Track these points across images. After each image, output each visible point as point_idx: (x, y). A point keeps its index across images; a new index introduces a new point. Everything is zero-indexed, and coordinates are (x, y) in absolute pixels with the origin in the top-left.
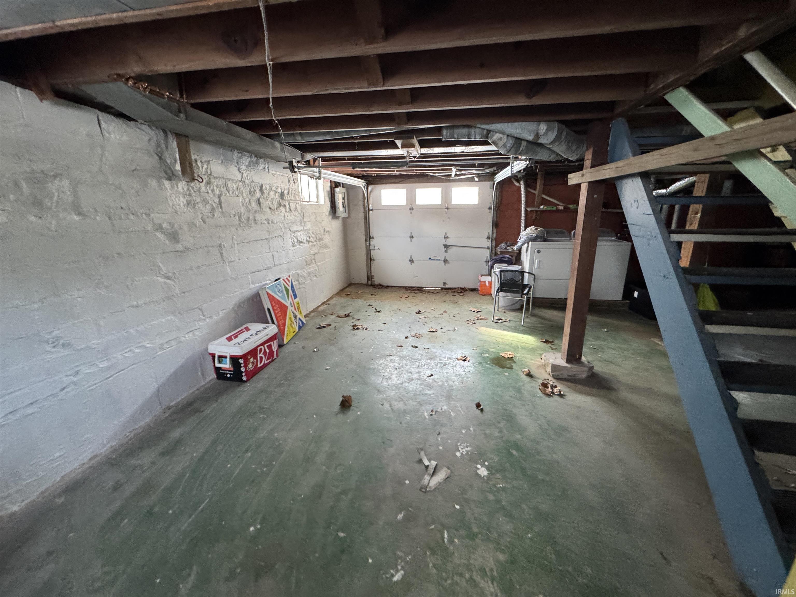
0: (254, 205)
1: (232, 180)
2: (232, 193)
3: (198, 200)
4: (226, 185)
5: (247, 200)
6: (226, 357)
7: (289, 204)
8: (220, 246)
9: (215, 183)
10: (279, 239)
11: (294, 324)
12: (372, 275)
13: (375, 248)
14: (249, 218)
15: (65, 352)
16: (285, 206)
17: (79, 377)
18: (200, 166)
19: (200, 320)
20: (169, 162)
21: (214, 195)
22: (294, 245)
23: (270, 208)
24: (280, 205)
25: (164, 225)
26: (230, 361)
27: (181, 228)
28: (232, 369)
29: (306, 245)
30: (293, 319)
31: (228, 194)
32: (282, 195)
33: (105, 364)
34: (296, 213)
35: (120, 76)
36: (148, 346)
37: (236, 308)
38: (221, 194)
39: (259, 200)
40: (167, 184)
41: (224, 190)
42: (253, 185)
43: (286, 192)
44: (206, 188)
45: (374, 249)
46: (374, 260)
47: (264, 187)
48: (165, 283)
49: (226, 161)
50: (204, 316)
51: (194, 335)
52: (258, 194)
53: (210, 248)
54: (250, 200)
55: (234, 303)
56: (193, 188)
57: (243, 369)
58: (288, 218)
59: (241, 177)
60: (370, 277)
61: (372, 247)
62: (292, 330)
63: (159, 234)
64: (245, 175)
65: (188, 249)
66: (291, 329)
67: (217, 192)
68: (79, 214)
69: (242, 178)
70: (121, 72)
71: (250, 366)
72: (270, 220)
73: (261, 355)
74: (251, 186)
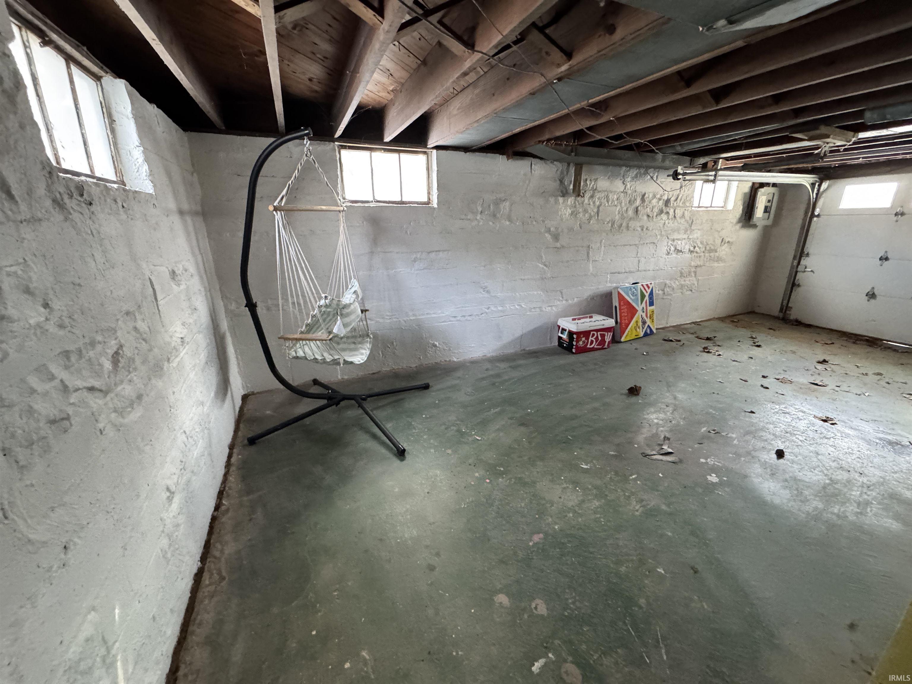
0: (631, 213)
1: (615, 192)
2: (611, 203)
3: (581, 210)
4: (607, 197)
5: (625, 208)
6: (566, 330)
7: (674, 211)
8: (589, 247)
9: (598, 196)
10: (651, 246)
11: (639, 328)
12: (790, 305)
13: (807, 270)
14: (621, 225)
15: (486, 295)
16: (668, 213)
17: (489, 310)
18: (588, 184)
19: (559, 300)
20: (566, 184)
21: (594, 206)
22: (668, 253)
23: (648, 216)
24: (661, 212)
25: (552, 229)
26: (568, 334)
27: (562, 231)
28: (568, 341)
29: (688, 255)
30: (640, 324)
31: (607, 205)
32: (667, 202)
33: (500, 308)
34: (683, 221)
35: (540, 142)
36: (523, 306)
37: (589, 300)
38: (601, 205)
39: (637, 208)
40: (561, 200)
41: (604, 201)
42: (634, 194)
43: (673, 199)
44: (589, 200)
45: (805, 271)
46: (799, 286)
47: (646, 196)
48: (543, 268)
49: (613, 176)
50: (562, 297)
51: (552, 309)
52: (638, 202)
53: (580, 248)
54: (627, 209)
55: (589, 294)
56: (578, 201)
57: (574, 343)
58: (669, 225)
59: (623, 188)
60: (785, 308)
61: (800, 268)
62: (634, 333)
63: (547, 235)
64: (629, 186)
65: (563, 247)
66: (634, 331)
67: (598, 203)
68: (509, 221)
69: (625, 189)
70: (540, 139)
71: (581, 343)
72: (645, 227)
73: (593, 339)
74: (632, 195)
